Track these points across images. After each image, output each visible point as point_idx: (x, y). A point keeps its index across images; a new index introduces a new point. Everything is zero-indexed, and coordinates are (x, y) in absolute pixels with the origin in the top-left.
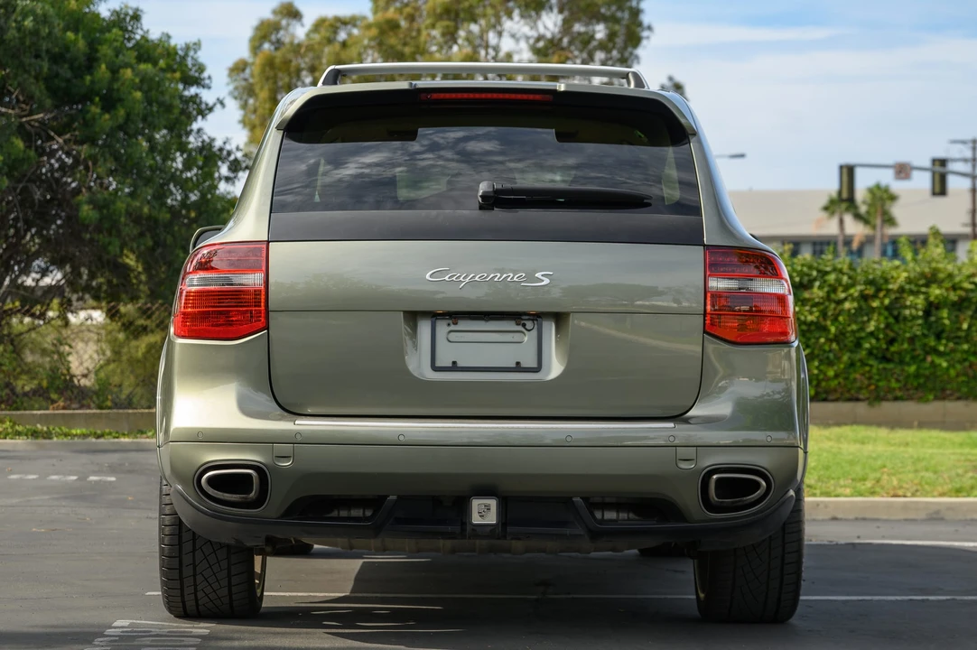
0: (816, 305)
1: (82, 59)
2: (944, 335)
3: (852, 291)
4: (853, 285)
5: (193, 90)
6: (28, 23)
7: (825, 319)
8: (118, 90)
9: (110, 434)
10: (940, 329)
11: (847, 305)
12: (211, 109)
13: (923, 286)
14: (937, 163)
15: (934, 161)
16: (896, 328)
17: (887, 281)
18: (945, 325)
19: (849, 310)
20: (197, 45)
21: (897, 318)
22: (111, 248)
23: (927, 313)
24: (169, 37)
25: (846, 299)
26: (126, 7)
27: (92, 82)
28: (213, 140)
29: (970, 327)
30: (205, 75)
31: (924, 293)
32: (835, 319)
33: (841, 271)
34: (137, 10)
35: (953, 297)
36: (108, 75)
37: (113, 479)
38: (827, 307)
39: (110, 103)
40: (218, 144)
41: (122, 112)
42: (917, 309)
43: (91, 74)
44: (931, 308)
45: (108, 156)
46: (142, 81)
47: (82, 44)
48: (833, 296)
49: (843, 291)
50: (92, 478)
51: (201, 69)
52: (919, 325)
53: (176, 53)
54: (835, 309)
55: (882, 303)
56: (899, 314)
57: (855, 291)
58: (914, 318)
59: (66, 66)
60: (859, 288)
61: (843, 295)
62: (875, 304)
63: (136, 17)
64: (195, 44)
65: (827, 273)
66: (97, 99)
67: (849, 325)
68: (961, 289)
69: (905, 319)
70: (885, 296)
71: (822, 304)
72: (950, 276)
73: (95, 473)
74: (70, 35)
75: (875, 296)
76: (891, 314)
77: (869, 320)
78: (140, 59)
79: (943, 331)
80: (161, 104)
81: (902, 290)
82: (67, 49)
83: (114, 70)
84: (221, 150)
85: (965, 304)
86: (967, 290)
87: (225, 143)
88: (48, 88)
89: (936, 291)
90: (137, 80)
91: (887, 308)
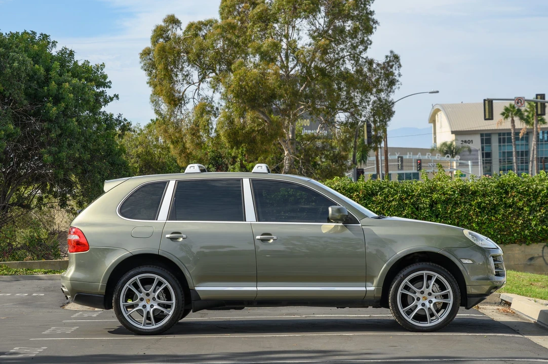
0: (380, 203)
1: (43, 79)
2: (440, 216)
3: (396, 196)
4: (396, 194)
5: (101, 89)
6: (16, 64)
7: (383, 210)
8: (62, 94)
9: (51, 272)
10: (437, 213)
11: (393, 203)
12: (111, 99)
13: (428, 193)
14: (539, 97)
15: (537, 95)
16: (417, 213)
17: (413, 191)
18: (439, 211)
19: (395, 205)
20: (103, 65)
21: (417, 209)
22: (59, 175)
23: (431, 206)
24: (89, 62)
25: (393, 200)
26: (65, 49)
27: (48, 90)
28: (112, 115)
29: (451, 212)
30: (107, 80)
31: (430, 196)
32: (389, 210)
33: (391, 187)
34: (71, 51)
35: (443, 198)
36: (56, 86)
37: (43, 295)
38: (384, 204)
39: (57, 100)
40: (115, 117)
41: (63, 105)
42: (426, 204)
43: (48, 86)
44: (433, 204)
45: (57, 128)
46: (73, 89)
47: (42, 70)
48: (387, 199)
49: (392, 197)
50: (34, 294)
51: (105, 77)
52: (428, 211)
53: (92, 70)
54: (388, 205)
55: (410, 202)
56: (418, 206)
57: (397, 197)
58: (425, 209)
59: (35, 82)
60: (399, 195)
61: (392, 199)
62: (407, 202)
63: (71, 54)
64: (102, 65)
65: (384, 188)
66: (51, 98)
67: (394, 213)
68: (447, 194)
69: (421, 209)
70: (411, 198)
71: (382, 203)
72: (442, 188)
73: (36, 292)
74: (37, 66)
75: (406, 198)
76: (414, 207)
77: (404, 210)
78: (74, 76)
79: (439, 214)
80: (84, 100)
81: (420, 195)
82: (35, 73)
83: (59, 84)
84: (117, 120)
85: (450, 201)
86: (450, 195)
87: (119, 117)
88: (26, 94)
89: (435, 196)
90: (71, 88)
91: (412, 204)
